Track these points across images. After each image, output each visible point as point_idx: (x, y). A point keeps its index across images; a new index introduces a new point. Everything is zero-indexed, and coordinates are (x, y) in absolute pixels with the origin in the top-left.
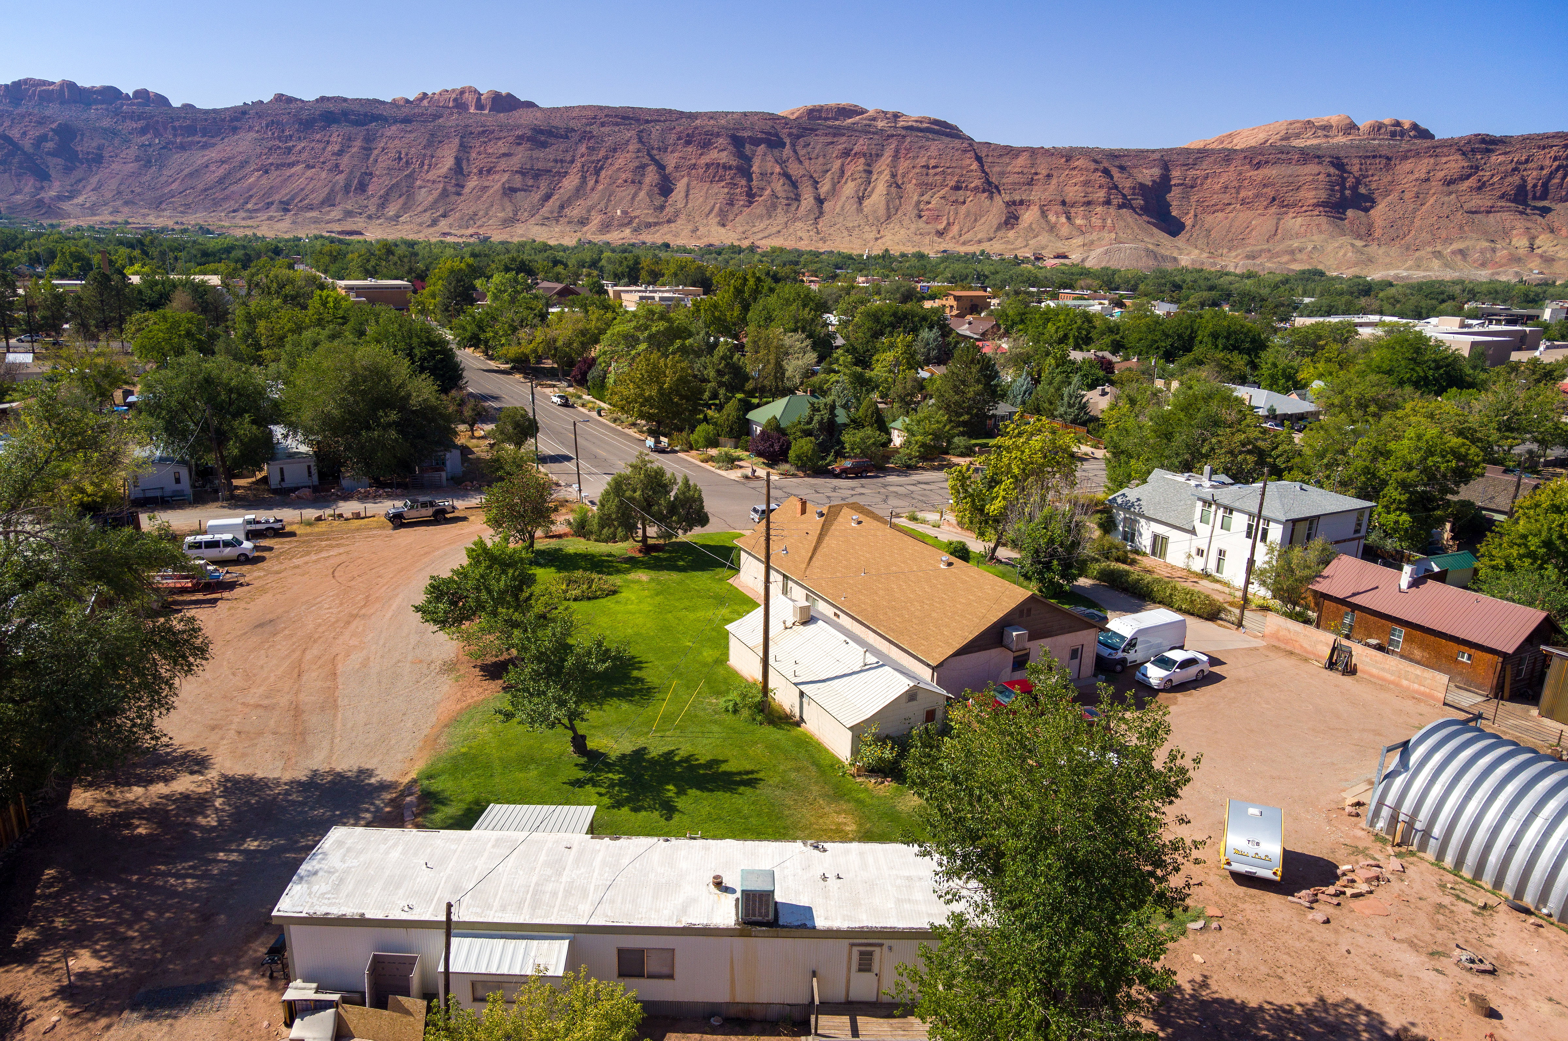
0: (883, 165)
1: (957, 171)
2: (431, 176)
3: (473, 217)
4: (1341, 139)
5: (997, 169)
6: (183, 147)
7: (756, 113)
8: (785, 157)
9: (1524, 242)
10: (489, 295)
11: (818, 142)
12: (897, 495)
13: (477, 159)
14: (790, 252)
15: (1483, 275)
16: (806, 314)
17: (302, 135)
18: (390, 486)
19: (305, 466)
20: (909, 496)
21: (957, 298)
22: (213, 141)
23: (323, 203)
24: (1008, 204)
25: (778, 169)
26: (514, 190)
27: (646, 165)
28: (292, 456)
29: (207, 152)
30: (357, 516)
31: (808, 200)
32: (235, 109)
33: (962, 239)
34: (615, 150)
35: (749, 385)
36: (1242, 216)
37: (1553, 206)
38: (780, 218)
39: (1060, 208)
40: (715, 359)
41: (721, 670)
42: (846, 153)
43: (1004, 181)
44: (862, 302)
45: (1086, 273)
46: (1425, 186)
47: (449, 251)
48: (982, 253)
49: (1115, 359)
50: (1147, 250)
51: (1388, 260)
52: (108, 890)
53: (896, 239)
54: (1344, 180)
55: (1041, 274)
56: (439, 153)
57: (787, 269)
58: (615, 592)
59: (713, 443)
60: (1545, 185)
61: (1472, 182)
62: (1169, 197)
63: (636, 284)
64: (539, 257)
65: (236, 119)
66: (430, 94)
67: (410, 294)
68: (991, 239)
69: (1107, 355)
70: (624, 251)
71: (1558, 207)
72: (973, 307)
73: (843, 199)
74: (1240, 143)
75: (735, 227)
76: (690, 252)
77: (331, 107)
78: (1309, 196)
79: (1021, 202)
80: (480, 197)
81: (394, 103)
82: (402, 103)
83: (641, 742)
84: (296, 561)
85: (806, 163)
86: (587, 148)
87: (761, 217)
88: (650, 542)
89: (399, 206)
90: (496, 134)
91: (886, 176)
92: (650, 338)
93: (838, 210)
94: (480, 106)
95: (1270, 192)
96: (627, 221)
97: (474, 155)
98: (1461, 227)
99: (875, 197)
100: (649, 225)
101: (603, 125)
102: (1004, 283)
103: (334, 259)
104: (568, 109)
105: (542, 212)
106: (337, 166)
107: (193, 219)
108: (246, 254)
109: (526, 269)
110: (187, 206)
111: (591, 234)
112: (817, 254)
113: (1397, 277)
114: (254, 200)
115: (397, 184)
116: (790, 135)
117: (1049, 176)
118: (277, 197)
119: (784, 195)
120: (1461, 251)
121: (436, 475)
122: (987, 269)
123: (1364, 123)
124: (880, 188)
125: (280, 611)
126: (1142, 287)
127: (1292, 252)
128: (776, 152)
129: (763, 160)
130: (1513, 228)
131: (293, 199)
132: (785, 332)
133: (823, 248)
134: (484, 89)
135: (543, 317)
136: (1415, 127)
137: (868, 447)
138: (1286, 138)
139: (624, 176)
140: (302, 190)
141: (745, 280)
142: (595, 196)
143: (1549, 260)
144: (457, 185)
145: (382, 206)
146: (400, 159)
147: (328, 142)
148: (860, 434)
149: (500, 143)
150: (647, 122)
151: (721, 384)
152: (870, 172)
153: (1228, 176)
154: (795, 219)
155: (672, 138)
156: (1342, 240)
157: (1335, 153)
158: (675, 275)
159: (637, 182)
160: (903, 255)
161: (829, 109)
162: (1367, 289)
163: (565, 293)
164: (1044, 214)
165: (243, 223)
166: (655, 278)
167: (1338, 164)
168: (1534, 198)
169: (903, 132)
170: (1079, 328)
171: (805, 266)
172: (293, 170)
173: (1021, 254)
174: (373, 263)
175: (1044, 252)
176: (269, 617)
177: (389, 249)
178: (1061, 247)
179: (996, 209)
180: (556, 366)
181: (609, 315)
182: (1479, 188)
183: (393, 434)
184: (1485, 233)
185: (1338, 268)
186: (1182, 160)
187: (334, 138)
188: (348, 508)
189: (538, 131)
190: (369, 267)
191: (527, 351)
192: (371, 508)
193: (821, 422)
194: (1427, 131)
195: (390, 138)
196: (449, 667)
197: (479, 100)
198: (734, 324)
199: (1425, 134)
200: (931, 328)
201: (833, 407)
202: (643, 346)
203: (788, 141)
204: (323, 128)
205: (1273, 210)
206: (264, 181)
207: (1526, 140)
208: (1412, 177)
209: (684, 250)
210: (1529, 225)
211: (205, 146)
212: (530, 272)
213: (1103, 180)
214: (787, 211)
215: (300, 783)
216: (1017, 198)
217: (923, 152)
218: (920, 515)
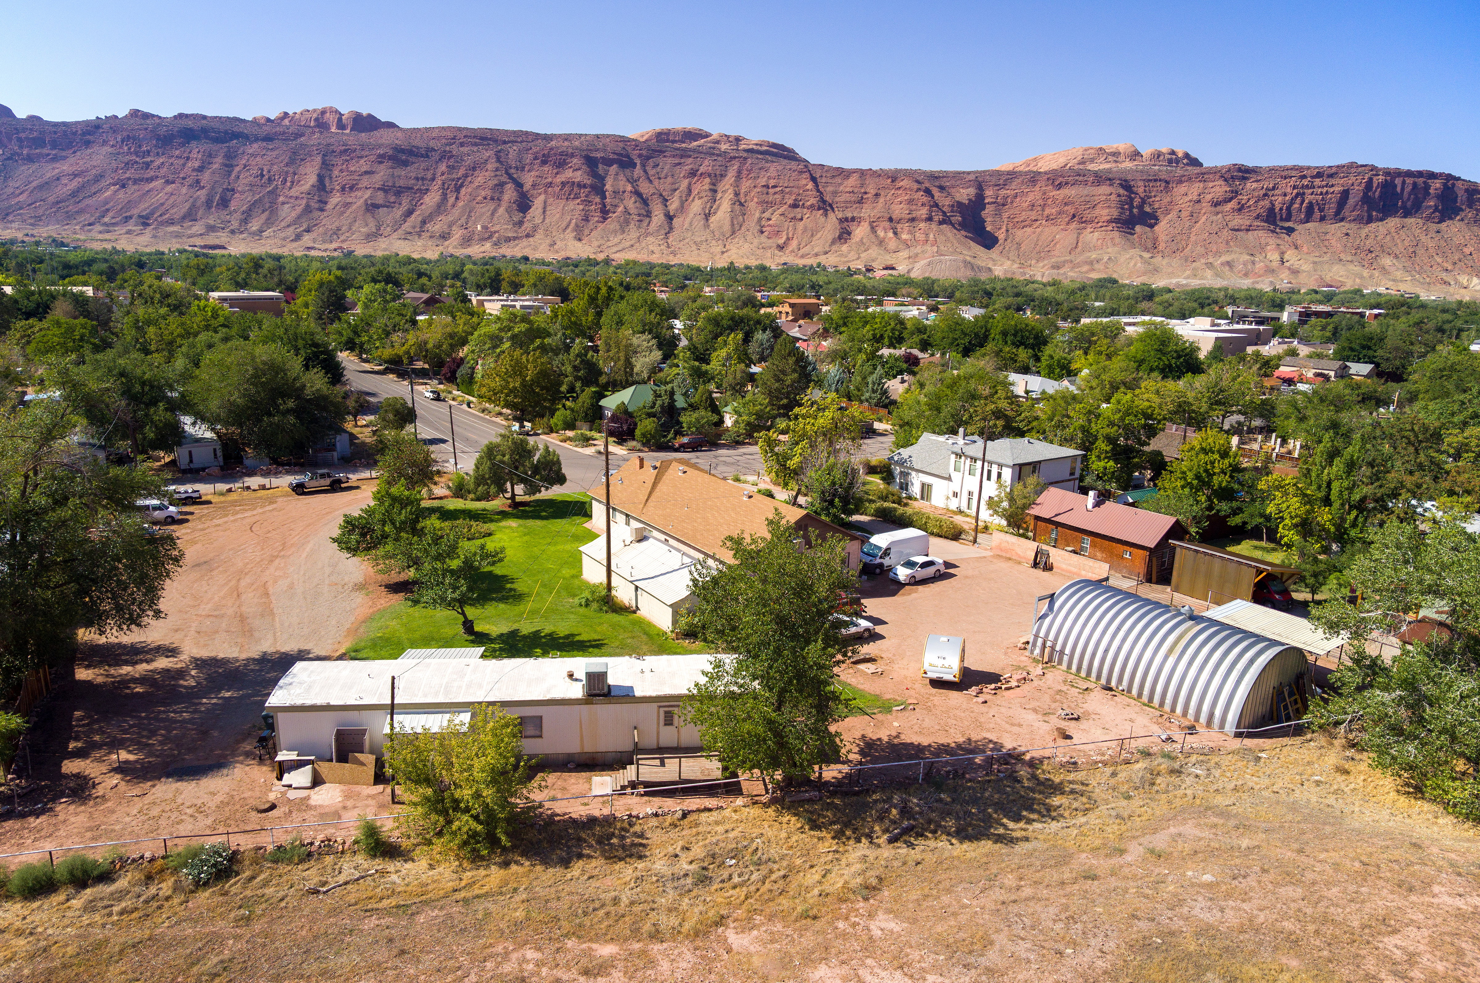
0: (727, 184)
1: (795, 190)
2: (294, 192)
3: (337, 232)
4: (1128, 165)
5: (830, 189)
6: (30, 159)
7: (608, 136)
8: (636, 176)
9: (1275, 256)
10: (360, 304)
11: (666, 163)
12: (725, 463)
13: (339, 176)
14: (643, 264)
15: (1245, 283)
16: (652, 318)
17: (160, 151)
18: (289, 464)
19: (211, 449)
20: (736, 463)
21: (792, 305)
22: (64, 154)
23: (184, 218)
24: (841, 221)
25: (629, 188)
26: (376, 206)
27: (506, 183)
28: (199, 441)
29: (58, 165)
30: (263, 487)
31: (658, 217)
32: (87, 123)
33: (801, 252)
34: (474, 169)
35: (603, 380)
36: (1048, 231)
37: (1295, 226)
38: (633, 233)
39: (887, 224)
40: (572, 356)
41: (576, 582)
42: (693, 173)
43: (837, 199)
44: (704, 308)
45: (909, 282)
46: (1197, 206)
47: (316, 265)
48: (819, 265)
49: (921, 355)
50: (965, 261)
51: (1170, 270)
52: (125, 721)
53: (740, 252)
54: (1132, 200)
55: (869, 284)
56: (302, 170)
57: (639, 280)
58: (490, 535)
59: (570, 425)
60: (1289, 209)
61: (1233, 204)
62: (984, 214)
63: (497, 294)
64: (404, 270)
65: (89, 133)
66: (291, 113)
67: (283, 305)
68: (826, 253)
69: (915, 352)
70: (486, 264)
71: (1299, 227)
72: (806, 313)
73: (691, 215)
74: (1044, 166)
75: (590, 241)
76: (549, 264)
77: (190, 124)
78: (1104, 213)
79: (853, 219)
80: (343, 213)
81: (255, 121)
82: (263, 121)
83: (515, 626)
84: (216, 522)
85: (656, 182)
86: (448, 167)
87: (615, 232)
88: (518, 499)
89: (261, 221)
90: (358, 153)
91: (730, 195)
92: (513, 338)
93: (686, 226)
94: (341, 126)
95: (1071, 210)
96: (487, 236)
97: (336, 173)
98: (1227, 243)
99: (720, 214)
100: (508, 240)
101: (462, 145)
102: (836, 291)
103: (202, 272)
104: (427, 130)
105: (404, 227)
106: (198, 182)
107: (45, 231)
108: (111, 267)
109: (391, 279)
110: (38, 218)
111: (453, 247)
112: (668, 267)
113: (1178, 285)
114: (111, 214)
115: (260, 199)
116: (640, 156)
117: (877, 195)
118: (135, 212)
119: (635, 211)
120: (1228, 263)
121: (329, 454)
122: (821, 279)
123: (1146, 151)
124: (725, 205)
125: (211, 555)
126: (958, 294)
127: (1091, 263)
128: (628, 171)
129: (615, 179)
130: (1267, 244)
131: (152, 213)
132: (634, 333)
133: (673, 261)
134: (345, 110)
135: (414, 322)
136: (1187, 155)
137: (703, 426)
138: (1082, 162)
139: (483, 193)
140: (162, 204)
141: (599, 289)
142: (456, 212)
143: (1295, 272)
144: (320, 201)
145: (245, 221)
146: (262, 175)
147: (188, 158)
148: (695, 415)
149: (362, 161)
150: (505, 142)
151: (577, 378)
152: (715, 191)
153: (1034, 195)
154: (647, 234)
155: (528, 158)
156: (1132, 252)
157: (1123, 176)
158: (535, 285)
159: (496, 199)
160: (747, 267)
161: (676, 133)
162: (1149, 295)
163: (431, 302)
164: (873, 229)
165: (100, 236)
166: (515, 288)
167: (1127, 186)
168: (1281, 220)
169: (745, 155)
170: (893, 329)
171: (656, 277)
172: (152, 185)
173: (853, 266)
174: (243, 275)
175: (874, 265)
176: (203, 560)
177: (257, 263)
178: (890, 260)
179: (830, 225)
180: (427, 366)
181: (475, 319)
182: (1240, 210)
183: (292, 419)
184: (1246, 247)
185: (1130, 277)
186: (994, 180)
187: (194, 155)
188: (254, 482)
189: (398, 150)
190: (240, 280)
191: (401, 353)
192: (275, 481)
193: (662, 406)
194: (1196, 160)
195: (252, 155)
196: (360, 587)
197: (340, 120)
198: (590, 328)
199: (1195, 162)
200: (764, 330)
201: (672, 393)
202: (507, 345)
203: (638, 161)
204: (183, 145)
205: (1074, 225)
206: (121, 195)
207: (1271, 170)
208: (1187, 199)
209: (543, 263)
210: (1279, 242)
211: (55, 159)
212: (397, 284)
213: (925, 199)
214: (639, 227)
215: (254, 659)
216: (849, 215)
217: (763, 173)
218: (742, 478)
